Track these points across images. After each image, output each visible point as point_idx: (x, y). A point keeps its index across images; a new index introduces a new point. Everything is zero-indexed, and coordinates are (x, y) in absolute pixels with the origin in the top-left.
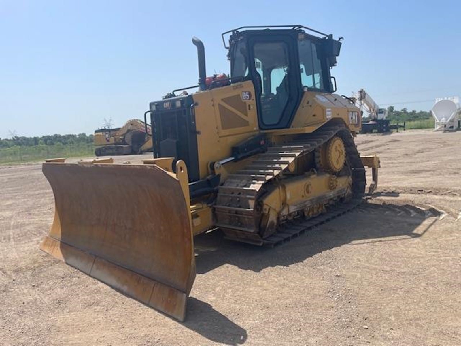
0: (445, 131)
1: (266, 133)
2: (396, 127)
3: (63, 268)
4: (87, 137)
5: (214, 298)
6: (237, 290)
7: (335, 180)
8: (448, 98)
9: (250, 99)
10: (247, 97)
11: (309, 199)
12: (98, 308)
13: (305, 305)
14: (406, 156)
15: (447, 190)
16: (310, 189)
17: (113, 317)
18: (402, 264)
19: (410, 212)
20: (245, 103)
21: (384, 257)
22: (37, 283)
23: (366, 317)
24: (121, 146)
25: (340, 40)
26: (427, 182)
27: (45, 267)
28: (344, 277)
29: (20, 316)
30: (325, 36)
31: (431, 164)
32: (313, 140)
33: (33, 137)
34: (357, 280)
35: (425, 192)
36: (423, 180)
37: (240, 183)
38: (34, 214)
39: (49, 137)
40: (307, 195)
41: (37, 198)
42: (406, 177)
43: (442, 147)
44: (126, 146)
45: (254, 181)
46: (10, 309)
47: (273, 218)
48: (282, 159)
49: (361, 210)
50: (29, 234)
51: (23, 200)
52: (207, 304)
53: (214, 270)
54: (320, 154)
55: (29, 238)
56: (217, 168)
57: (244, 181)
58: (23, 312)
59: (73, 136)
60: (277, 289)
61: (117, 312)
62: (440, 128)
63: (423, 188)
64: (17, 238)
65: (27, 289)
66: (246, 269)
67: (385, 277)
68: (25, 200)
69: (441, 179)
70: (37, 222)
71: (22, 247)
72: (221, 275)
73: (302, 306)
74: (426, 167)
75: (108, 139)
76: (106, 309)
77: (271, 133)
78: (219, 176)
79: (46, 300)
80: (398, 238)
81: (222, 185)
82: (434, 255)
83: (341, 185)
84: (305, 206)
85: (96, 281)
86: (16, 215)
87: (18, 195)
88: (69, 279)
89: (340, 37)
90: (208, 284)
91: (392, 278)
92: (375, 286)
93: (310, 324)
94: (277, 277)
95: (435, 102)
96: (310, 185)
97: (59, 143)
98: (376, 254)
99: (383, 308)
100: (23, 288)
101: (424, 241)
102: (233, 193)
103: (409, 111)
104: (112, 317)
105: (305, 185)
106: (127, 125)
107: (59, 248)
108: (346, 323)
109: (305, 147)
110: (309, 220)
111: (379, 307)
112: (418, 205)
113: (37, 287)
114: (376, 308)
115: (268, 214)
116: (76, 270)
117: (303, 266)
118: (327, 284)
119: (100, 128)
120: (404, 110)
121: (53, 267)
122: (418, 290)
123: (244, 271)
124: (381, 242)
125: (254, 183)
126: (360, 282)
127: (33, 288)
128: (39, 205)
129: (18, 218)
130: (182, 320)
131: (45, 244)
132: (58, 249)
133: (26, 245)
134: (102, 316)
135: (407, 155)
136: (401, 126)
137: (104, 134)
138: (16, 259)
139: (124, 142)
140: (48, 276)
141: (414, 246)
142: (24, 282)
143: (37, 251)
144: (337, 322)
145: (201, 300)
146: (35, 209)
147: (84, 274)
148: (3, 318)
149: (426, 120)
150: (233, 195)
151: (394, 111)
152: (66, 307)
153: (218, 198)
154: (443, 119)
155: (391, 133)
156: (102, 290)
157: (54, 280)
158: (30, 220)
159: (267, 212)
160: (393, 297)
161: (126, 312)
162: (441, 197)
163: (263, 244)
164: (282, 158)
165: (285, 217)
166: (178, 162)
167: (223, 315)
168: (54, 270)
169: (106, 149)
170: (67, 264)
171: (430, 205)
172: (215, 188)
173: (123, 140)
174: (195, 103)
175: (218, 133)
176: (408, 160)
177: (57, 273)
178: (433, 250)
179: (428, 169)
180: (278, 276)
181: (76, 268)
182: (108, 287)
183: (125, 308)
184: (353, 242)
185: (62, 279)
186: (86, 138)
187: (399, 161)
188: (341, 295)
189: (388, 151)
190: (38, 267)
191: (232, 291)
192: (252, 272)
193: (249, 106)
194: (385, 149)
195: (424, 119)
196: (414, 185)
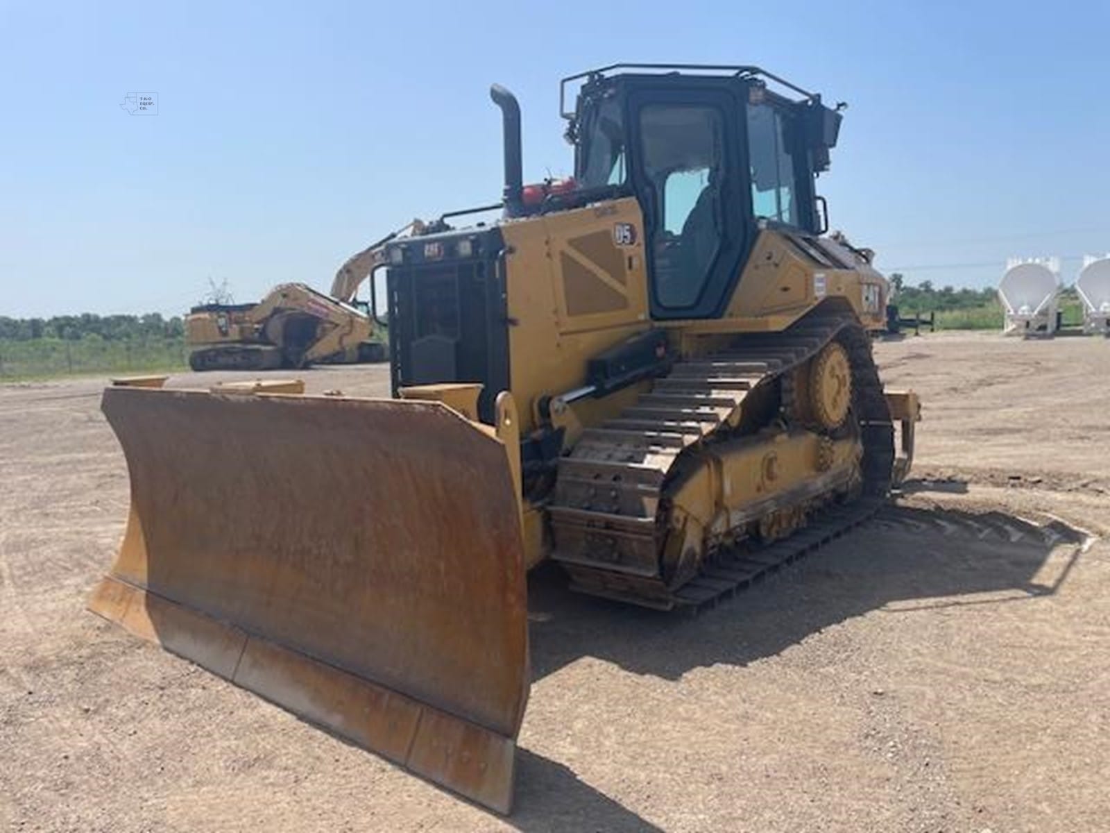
0: (1028, 337)
1: (667, 328)
2: (913, 324)
3: (158, 660)
4: (166, 323)
5: (574, 750)
6: (631, 728)
7: (829, 449)
8: (1034, 259)
9: (632, 243)
10: (625, 237)
11: (771, 495)
12: (273, 775)
13: (814, 773)
14: (953, 392)
15: (1078, 477)
16: (775, 469)
17: (318, 799)
18: (1027, 664)
19: (1006, 532)
20: (621, 251)
21: (978, 645)
22: (95, 703)
23: (979, 805)
24: (256, 346)
25: (838, 109)
26: (1022, 456)
27: (108, 659)
28: (893, 698)
29: (62, 795)
30: (806, 98)
31: (1018, 414)
32: (786, 348)
33: (27, 318)
34: (929, 705)
35: (1026, 480)
36: (1012, 451)
37: (615, 450)
38: (55, 515)
39: (68, 321)
40: (767, 482)
41: (58, 474)
42: (970, 444)
43: (1032, 374)
44: (269, 348)
45: (653, 448)
46: (31, 775)
47: (692, 540)
48: (715, 394)
49: (886, 522)
50: (51, 569)
51: (21, 478)
52: (561, 765)
53: (556, 673)
54: (794, 384)
55: (54, 578)
56: (557, 411)
57: (626, 447)
58: (68, 785)
59: (131, 320)
60: (733, 727)
61: (326, 787)
62: (1014, 330)
63: (1020, 471)
64: (20, 577)
65: (71, 719)
66: (642, 672)
67: (995, 697)
68: (28, 477)
69: (1053, 450)
70: (68, 537)
71: (37, 601)
72: (577, 688)
73: (810, 777)
74: (1007, 421)
75: (224, 329)
76: (292, 778)
77: (680, 328)
78: (561, 431)
79: (125, 747)
80: (997, 595)
81: (568, 454)
82: (1096, 642)
83: (840, 461)
84: (763, 511)
85: (254, 699)
86: (8, 516)
87: (6, 464)
88: (180, 691)
89: (840, 102)
90: (551, 712)
91: (1013, 701)
92: (978, 721)
93: (842, 823)
94: (724, 696)
95: (1005, 267)
96: (776, 458)
97: (94, 335)
98: (957, 639)
99: (1013, 780)
100: (58, 715)
101: (1064, 605)
102: (597, 477)
103: (937, 287)
104: (313, 801)
105: (764, 459)
106: (273, 296)
107: (143, 608)
108: (933, 821)
109: (770, 366)
110: (772, 546)
111: (1004, 779)
112: (1019, 512)
113: (95, 712)
114: (996, 783)
115: (683, 531)
116: (193, 668)
117: (784, 665)
118: (857, 715)
119: (205, 303)
120: (927, 286)
121: (129, 658)
122: (1085, 731)
123: (634, 677)
124: (958, 607)
125: (655, 453)
126: (938, 711)
127: (85, 715)
128: (67, 492)
129: (16, 524)
130: (505, 810)
131: (101, 596)
132: (138, 610)
133: (47, 596)
134: (288, 799)
135: (955, 389)
136: (924, 322)
137: (215, 316)
138: (26, 634)
139: (264, 338)
140: (123, 682)
141: (1042, 617)
142: (58, 699)
143: (81, 614)
144: (912, 819)
145: (543, 755)
146: (56, 501)
147: (216, 679)
148: (14, 800)
149: (979, 310)
150: (598, 482)
151: (902, 286)
152: (185, 769)
153: (559, 487)
154: (1024, 308)
155: (903, 337)
156: (272, 722)
157: (140, 695)
158: (49, 530)
159: (679, 526)
160: (1031, 750)
161: (349, 786)
162: (1070, 497)
163: (675, 607)
164: (714, 391)
165: (721, 537)
166: (500, 396)
167: (608, 798)
168: (134, 667)
169: (218, 352)
170: (167, 649)
171: (1049, 515)
172: (551, 463)
173: (263, 333)
174: (507, 249)
175: (557, 324)
176: (960, 402)
177: (144, 676)
178: (1091, 628)
179: (1017, 426)
180: (725, 692)
181: (192, 662)
182: (289, 716)
183: (344, 776)
184: (893, 605)
185: (161, 692)
186: (162, 325)
187: (942, 404)
188: (899, 746)
189: (909, 379)
190: (90, 657)
191: (616, 730)
192: (656, 679)
193: (630, 259)
194: (900, 376)
195: (973, 306)
196: (993, 462)
